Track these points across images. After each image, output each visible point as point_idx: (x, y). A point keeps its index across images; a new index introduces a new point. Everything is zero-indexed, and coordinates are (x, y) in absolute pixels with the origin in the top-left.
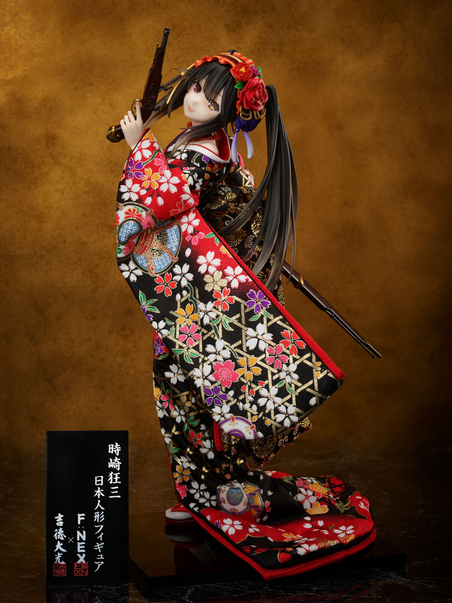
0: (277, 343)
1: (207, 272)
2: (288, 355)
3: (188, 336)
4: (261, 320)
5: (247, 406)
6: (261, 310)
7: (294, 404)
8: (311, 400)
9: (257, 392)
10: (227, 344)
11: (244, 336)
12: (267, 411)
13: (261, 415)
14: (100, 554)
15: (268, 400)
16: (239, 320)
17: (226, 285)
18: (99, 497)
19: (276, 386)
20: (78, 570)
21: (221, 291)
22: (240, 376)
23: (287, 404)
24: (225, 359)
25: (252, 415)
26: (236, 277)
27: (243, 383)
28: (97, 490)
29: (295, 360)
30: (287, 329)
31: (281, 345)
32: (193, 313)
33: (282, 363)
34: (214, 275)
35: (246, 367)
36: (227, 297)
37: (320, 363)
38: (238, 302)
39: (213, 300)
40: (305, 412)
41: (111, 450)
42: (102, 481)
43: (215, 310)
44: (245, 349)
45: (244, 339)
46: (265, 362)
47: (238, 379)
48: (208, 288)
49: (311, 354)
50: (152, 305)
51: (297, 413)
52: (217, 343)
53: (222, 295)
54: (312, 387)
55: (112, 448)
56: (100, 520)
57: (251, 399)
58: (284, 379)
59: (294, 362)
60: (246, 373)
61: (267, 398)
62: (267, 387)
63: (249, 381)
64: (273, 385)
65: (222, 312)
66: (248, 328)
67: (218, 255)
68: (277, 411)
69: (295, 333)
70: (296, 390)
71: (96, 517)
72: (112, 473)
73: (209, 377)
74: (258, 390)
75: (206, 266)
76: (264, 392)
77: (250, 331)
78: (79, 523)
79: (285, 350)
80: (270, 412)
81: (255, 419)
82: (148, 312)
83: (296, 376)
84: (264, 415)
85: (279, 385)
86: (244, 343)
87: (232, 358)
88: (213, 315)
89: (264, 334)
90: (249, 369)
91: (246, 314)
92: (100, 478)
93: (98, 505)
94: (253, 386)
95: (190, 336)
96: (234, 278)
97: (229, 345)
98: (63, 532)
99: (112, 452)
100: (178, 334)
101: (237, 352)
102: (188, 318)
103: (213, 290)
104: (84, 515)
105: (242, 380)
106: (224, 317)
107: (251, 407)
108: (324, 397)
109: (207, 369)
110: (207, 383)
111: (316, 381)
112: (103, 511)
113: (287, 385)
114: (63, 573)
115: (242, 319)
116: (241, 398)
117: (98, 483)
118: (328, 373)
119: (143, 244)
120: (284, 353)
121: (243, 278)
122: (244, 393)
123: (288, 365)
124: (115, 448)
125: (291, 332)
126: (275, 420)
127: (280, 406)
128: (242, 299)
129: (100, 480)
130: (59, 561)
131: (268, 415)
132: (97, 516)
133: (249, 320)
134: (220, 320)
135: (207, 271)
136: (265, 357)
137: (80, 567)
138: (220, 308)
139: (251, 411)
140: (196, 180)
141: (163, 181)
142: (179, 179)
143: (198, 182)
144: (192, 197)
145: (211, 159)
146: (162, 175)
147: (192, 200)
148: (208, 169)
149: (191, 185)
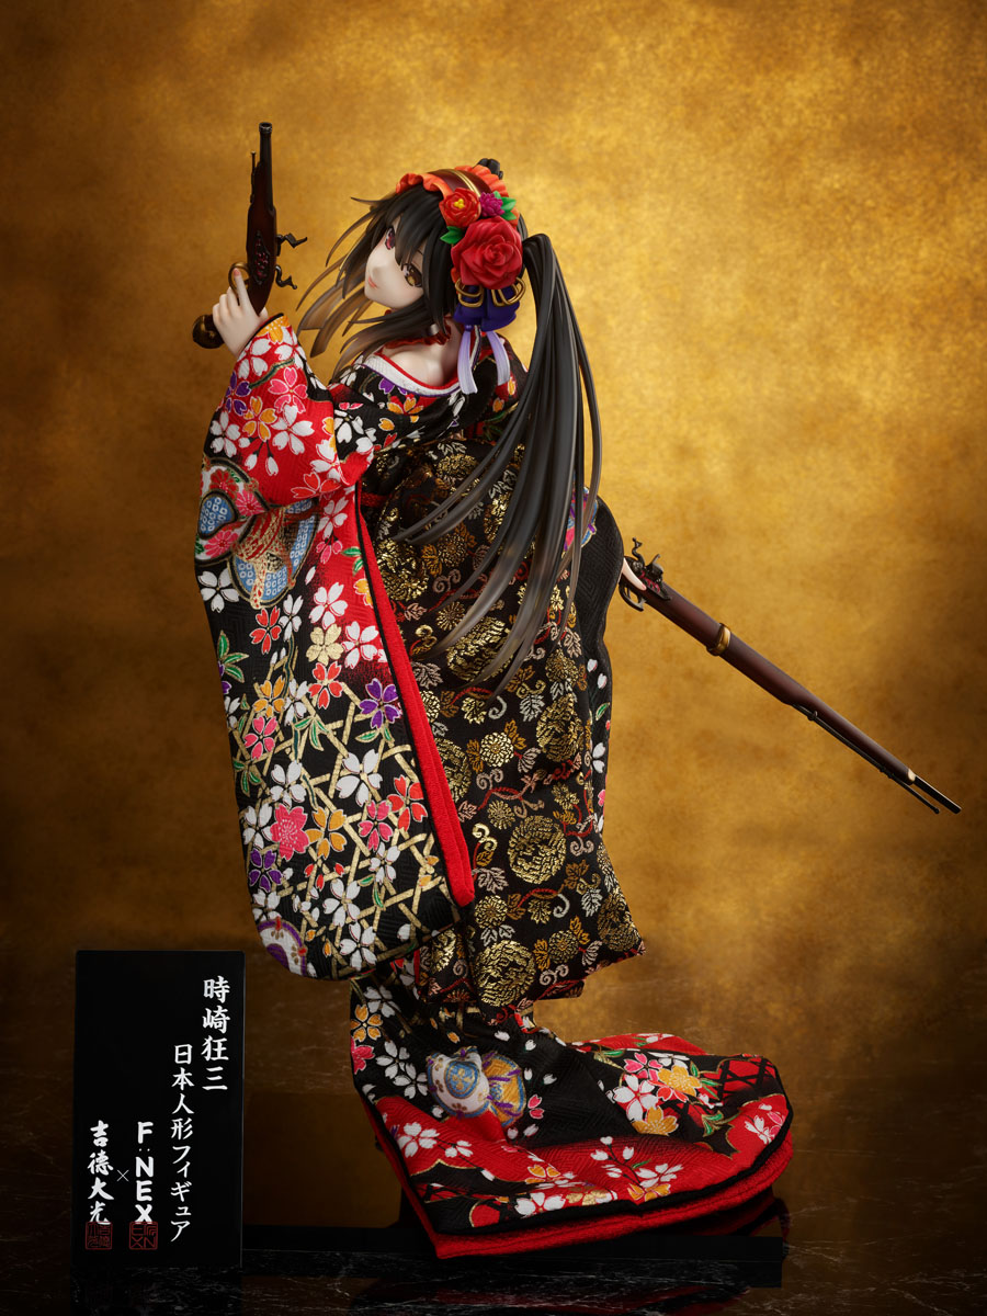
0: (384, 798)
1: (319, 623)
2: (394, 827)
3: (259, 740)
4: (374, 745)
5: (306, 906)
6: (382, 725)
7: (375, 928)
8: (403, 928)
9: (328, 883)
10: (306, 774)
11: (337, 767)
12: (331, 928)
13: (321, 932)
14: (183, 1205)
15: (340, 905)
16: (339, 733)
17: (337, 657)
18: (182, 1088)
19: (359, 882)
20: (137, 1238)
21: (327, 668)
22: (310, 843)
23: (364, 923)
24: (295, 803)
25: (309, 927)
26: (358, 647)
27: (311, 861)
28: (180, 1073)
29: (401, 840)
30: (406, 775)
31: (388, 803)
32: (280, 697)
33: (381, 840)
34: (328, 632)
35: (323, 830)
36: (332, 680)
37: (436, 860)
38: (347, 696)
39: (311, 680)
40: (389, 949)
41: (209, 991)
42: (189, 1054)
43: (306, 700)
44: (331, 792)
45: (336, 772)
46: (356, 830)
47: (305, 848)
48: (311, 655)
49: (428, 837)
50: (236, 664)
51: (376, 947)
52: (291, 766)
53: (326, 675)
54: (408, 902)
55: (212, 987)
56: (184, 1134)
57: (315, 894)
58: (375, 873)
59: (398, 844)
60: (321, 840)
61: (340, 900)
62: (345, 879)
63: (322, 858)
64: (355, 879)
65: (316, 708)
66: (351, 754)
67: (349, 595)
68: (346, 934)
69: (419, 787)
70: (384, 901)
71: (175, 1128)
72: (210, 1038)
73: (265, 830)
74: (330, 881)
75: (323, 609)
76: (337, 888)
77: (352, 761)
78: (141, 1140)
79: (391, 815)
80: (336, 930)
81: (311, 935)
82: (227, 677)
83: (392, 873)
84: (327, 933)
85: (364, 882)
86: (333, 781)
87: (307, 805)
88: (301, 709)
89: (371, 773)
90: (327, 835)
91: (354, 725)
92: (186, 1049)
93: (181, 1103)
94: (325, 869)
95: (261, 740)
96: (356, 647)
97: (308, 777)
98: (107, 1158)
99: (211, 996)
100: (247, 729)
101: (317, 796)
102: (271, 703)
103: (316, 661)
104: (151, 1124)
105: (312, 851)
106: (315, 718)
107: (310, 911)
108: (425, 929)
109: (266, 813)
110: (259, 842)
111: (418, 893)
112: (190, 1116)
113: (376, 886)
114: (107, 1243)
115: (345, 733)
116: (301, 886)
117: (181, 1058)
118: (441, 883)
119: (256, 541)
120: (388, 821)
121: (370, 652)
122: (308, 880)
123: (388, 846)
124: (217, 988)
125: (411, 783)
126: (339, 949)
127: (353, 923)
128: (356, 692)
129: (184, 1054)
130: (97, 1220)
131: (331, 935)
132: (177, 1127)
133: (357, 739)
134: (308, 723)
135: (320, 621)
136: (360, 820)
137: (142, 1232)
138: (315, 698)
139: (309, 919)
140: (360, 431)
141: (280, 425)
142: (312, 427)
143: (365, 435)
144: (336, 467)
145: (396, 387)
146: (281, 415)
147: (336, 474)
148: (393, 406)
149: (344, 441)
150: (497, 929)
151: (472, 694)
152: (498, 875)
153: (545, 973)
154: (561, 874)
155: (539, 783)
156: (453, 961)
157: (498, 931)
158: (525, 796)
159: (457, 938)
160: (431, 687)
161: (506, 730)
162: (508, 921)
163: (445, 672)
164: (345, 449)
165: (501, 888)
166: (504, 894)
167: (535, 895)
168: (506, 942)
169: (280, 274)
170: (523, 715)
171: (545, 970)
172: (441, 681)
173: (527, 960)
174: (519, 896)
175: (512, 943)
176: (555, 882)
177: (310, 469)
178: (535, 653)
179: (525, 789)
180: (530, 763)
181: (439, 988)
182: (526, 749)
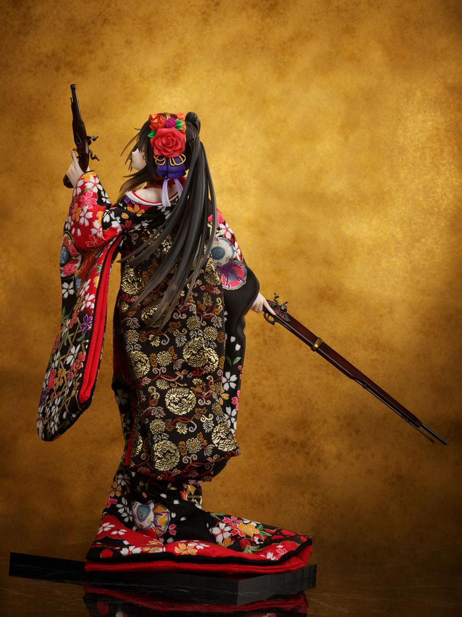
1: (80, 295)
2: (74, 373)
4: (81, 342)
11: (68, 352)
15: (55, 408)
17: (80, 307)
22: (55, 384)
24: (55, 368)
26: (86, 303)
31: (75, 363)
32: (64, 326)
34: (81, 298)
35: (59, 377)
38: (78, 323)
39: (72, 318)
43: (68, 326)
44: (64, 362)
45: (67, 354)
46: (67, 376)
52: (58, 353)
53: (75, 315)
57: (51, 404)
60: (57, 382)
63: (56, 389)
65: (69, 329)
66: (74, 346)
73: (47, 381)
74: (55, 399)
75: (83, 290)
77: (73, 349)
79: (74, 368)
86: (66, 357)
88: (66, 330)
89: (76, 353)
91: (77, 334)
94: (56, 394)
97: (60, 356)
101: (60, 364)
105: (54, 387)
106: (68, 333)
110: (45, 386)
115: (74, 337)
116: (49, 402)
122: (51, 399)
128: (81, 321)
133: (77, 340)
134: (66, 335)
136: (69, 373)
140: (114, 218)
141: (82, 215)
142: (92, 215)
143: (116, 220)
144: (100, 232)
145: (131, 200)
146: (82, 210)
147: (100, 235)
148: (130, 209)
149: (106, 222)
150: (161, 435)
151: (153, 333)
152: (161, 410)
153: (185, 457)
154: (193, 412)
155: (185, 376)
156: (141, 453)
157: (161, 436)
158: (177, 381)
159: (143, 442)
160: (135, 329)
161: (169, 350)
162: (166, 431)
163: (140, 322)
164: (105, 226)
165: (163, 416)
166: (164, 419)
167: (179, 420)
168: (165, 441)
169: (91, 155)
170: (177, 344)
171: (185, 456)
172: (139, 326)
173: (175, 450)
174: (171, 420)
175: (168, 442)
176: (190, 415)
177: (90, 233)
178: (181, 316)
179: (178, 377)
180: (180, 366)
181: (134, 464)
182: (177, 359)
